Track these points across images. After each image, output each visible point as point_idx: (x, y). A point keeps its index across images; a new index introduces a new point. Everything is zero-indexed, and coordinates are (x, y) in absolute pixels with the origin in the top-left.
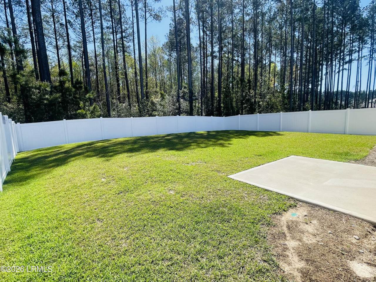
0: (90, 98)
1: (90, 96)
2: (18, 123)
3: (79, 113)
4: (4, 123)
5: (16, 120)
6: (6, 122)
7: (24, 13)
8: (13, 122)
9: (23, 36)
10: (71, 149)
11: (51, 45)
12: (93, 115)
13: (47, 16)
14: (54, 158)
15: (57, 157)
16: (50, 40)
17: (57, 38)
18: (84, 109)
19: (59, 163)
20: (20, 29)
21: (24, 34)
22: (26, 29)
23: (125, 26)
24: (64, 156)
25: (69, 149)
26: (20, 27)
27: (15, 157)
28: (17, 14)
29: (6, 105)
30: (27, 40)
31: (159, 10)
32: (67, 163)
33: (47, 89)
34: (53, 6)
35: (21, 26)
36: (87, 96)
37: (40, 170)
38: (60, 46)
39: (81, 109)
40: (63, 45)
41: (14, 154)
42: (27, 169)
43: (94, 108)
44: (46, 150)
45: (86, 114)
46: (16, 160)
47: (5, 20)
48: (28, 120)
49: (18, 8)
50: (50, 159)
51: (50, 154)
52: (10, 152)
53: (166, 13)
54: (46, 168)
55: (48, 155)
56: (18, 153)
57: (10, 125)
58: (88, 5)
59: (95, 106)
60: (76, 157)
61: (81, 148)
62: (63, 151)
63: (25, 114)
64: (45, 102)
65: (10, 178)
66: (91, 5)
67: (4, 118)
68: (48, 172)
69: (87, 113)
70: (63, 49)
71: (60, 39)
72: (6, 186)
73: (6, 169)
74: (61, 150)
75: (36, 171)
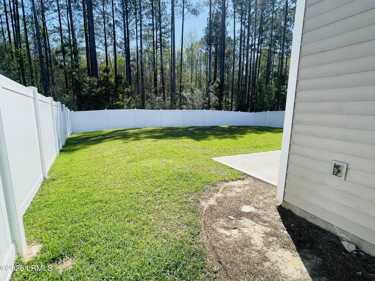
0: (128, 92)
1: (128, 90)
2: (72, 111)
3: (118, 104)
4: (62, 110)
5: (72, 108)
6: (64, 109)
7: (81, 16)
8: (69, 110)
9: (80, 36)
10: (107, 133)
11: (101, 43)
12: (129, 107)
13: (99, 18)
14: (94, 139)
15: (96, 138)
16: (101, 38)
17: (107, 36)
18: (122, 101)
19: (97, 142)
20: (78, 30)
21: (81, 35)
22: (82, 30)
23: (166, 22)
24: (101, 138)
25: (106, 133)
26: (78, 29)
27: (68, 137)
28: (76, 17)
29: (65, 96)
30: (83, 40)
31: (196, 5)
32: (102, 142)
33: (95, 84)
34: (104, 8)
35: (78, 27)
36: (126, 90)
37: (83, 146)
38: (109, 43)
39: (119, 100)
40: (111, 42)
41: (68, 135)
42: (75, 144)
43: (131, 100)
44: (90, 133)
45: (123, 105)
46: (69, 138)
47: (67, 23)
48: (80, 109)
49: (77, 12)
50: (92, 139)
51: (92, 136)
52: (65, 133)
53: (203, 8)
54: (87, 145)
55: (90, 136)
56: (71, 134)
57: (66, 112)
58: (134, 4)
59: (131, 99)
60: (109, 139)
61: (115, 133)
62: (102, 134)
63: (78, 104)
64: (93, 94)
65: (64, 149)
66: (136, 5)
67: (62, 107)
68: (88, 147)
69: (125, 104)
70: (111, 46)
71: (109, 37)
72: (61, 153)
73: (62, 143)
74: (101, 133)
75: (81, 146)
